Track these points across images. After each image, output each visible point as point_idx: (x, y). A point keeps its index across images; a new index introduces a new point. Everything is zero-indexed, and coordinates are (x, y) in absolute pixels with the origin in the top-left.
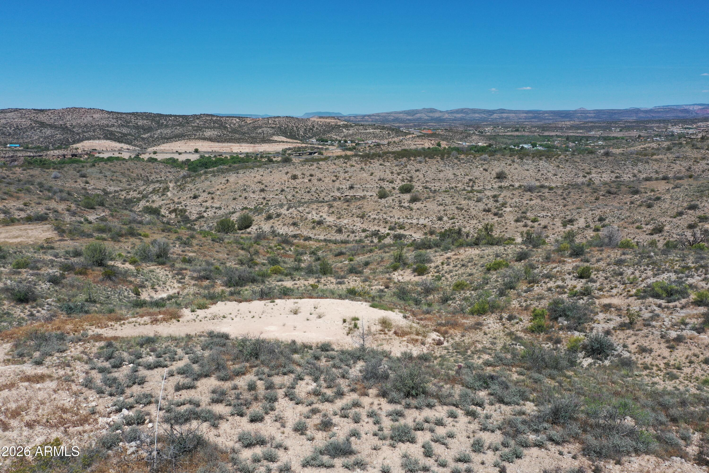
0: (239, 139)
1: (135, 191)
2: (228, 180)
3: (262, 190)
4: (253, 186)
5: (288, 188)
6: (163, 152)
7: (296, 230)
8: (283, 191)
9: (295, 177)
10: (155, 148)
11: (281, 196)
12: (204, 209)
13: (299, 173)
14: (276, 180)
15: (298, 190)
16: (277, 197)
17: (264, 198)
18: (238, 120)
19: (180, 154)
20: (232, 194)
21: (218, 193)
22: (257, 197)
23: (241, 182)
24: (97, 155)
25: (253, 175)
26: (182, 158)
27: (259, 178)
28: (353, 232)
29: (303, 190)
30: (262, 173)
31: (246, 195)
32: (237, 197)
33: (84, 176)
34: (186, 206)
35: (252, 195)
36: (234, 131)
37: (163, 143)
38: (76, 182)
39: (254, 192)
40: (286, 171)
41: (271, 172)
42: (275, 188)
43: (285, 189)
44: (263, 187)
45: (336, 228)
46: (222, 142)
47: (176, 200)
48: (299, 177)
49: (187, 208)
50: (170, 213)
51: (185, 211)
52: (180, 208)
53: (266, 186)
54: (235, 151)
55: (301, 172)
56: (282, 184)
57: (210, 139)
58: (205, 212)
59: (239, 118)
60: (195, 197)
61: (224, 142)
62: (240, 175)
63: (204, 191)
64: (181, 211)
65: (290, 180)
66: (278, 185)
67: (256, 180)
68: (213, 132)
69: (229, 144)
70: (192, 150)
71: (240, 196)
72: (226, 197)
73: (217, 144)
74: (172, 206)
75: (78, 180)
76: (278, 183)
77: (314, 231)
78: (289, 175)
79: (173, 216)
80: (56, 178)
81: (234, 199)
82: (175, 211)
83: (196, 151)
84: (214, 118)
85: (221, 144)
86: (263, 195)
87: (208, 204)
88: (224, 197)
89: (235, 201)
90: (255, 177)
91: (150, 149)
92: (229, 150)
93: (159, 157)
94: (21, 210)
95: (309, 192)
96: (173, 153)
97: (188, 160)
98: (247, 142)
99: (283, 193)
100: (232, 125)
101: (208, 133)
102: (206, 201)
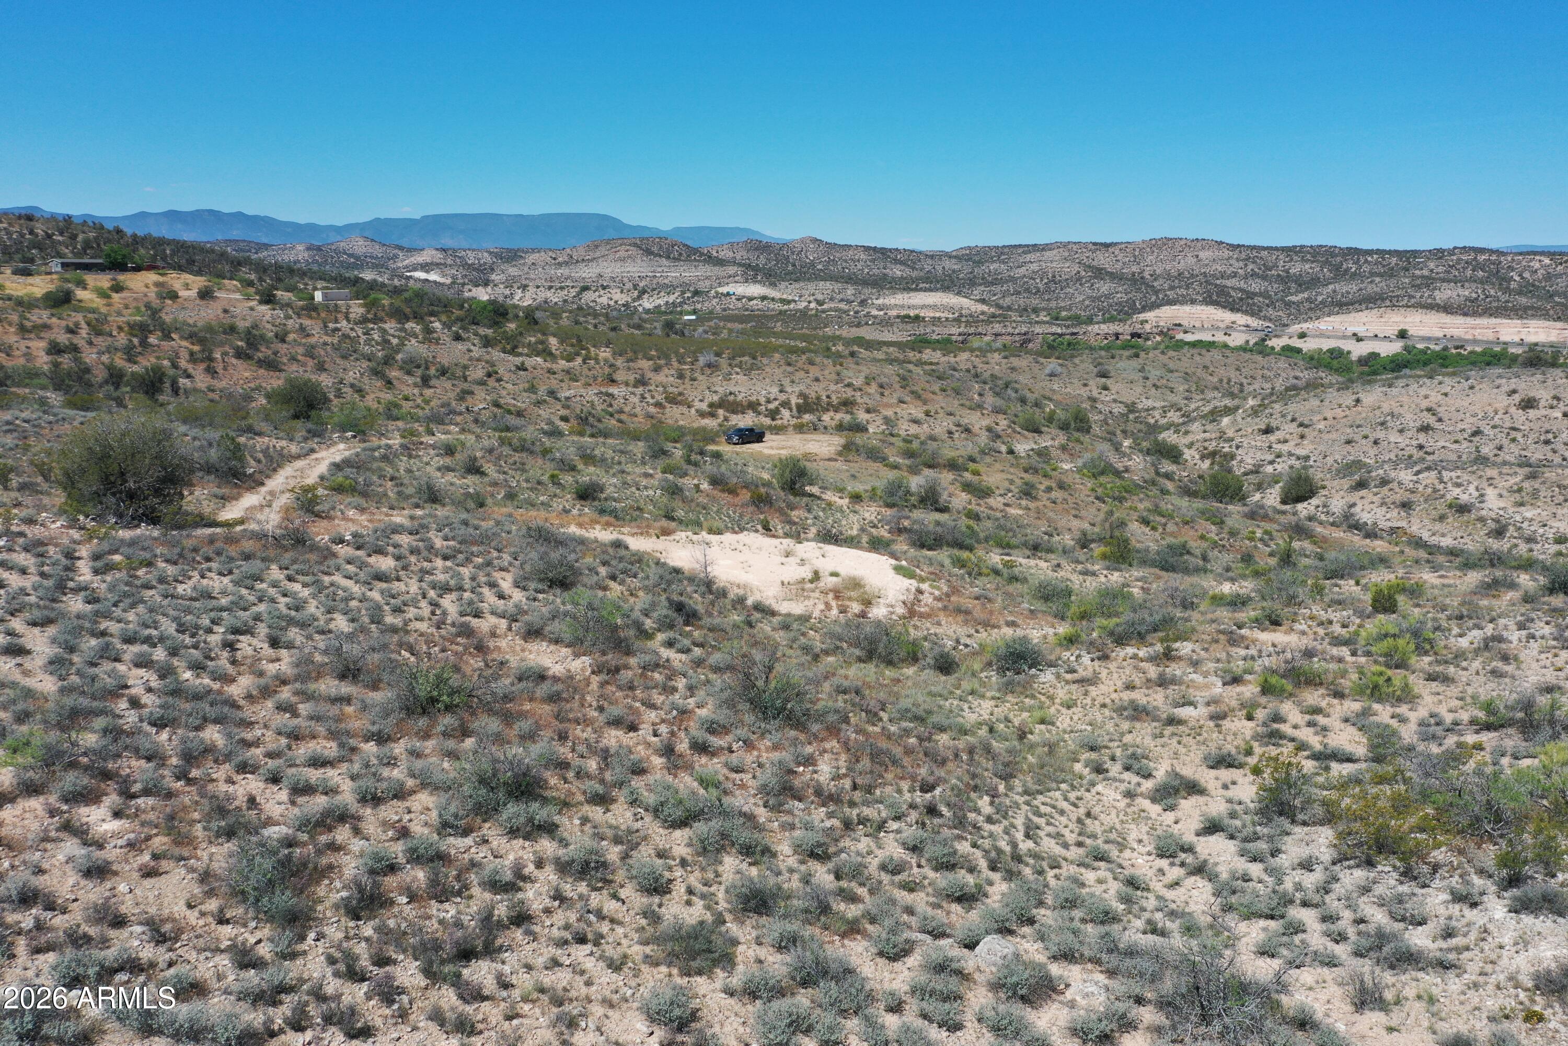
0: (1526, 309)
1: (1180, 409)
2: (1358, 401)
3: (1425, 429)
4: (1409, 416)
5: (1494, 427)
6: (1322, 335)
7: (1401, 519)
8: (1477, 433)
9: (1528, 404)
10: (1305, 326)
11: (1465, 444)
12: (1270, 457)
13: (1544, 395)
14: (1476, 408)
15: (1519, 436)
16: (1456, 446)
17: (1421, 447)
18: (1547, 261)
19: (1360, 340)
20: (1349, 430)
21: (1321, 426)
22: (1402, 440)
23: (1386, 408)
24: (1180, 336)
25: (1423, 391)
26: (1358, 350)
27: (1435, 397)
28: (1530, 540)
29: (1533, 437)
30: (1448, 389)
31: (1380, 434)
32: (1357, 438)
33: (1104, 375)
34: (1238, 447)
35: (1394, 437)
36: (1528, 288)
37: (1329, 315)
38: (1085, 385)
39: (1401, 431)
40: (1513, 387)
41: (1472, 388)
42: (1460, 426)
43: (1487, 430)
44: (1430, 420)
45: (1491, 525)
46: (1475, 314)
47: (1230, 433)
48: (1542, 403)
49: (1240, 451)
50: (1203, 458)
51: (1233, 457)
52: (1227, 450)
53: (1440, 420)
54: (1504, 338)
55: (1553, 393)
56: (1485, 418)
57: (1447, 308)
58: (1271, 462)
59: (1551, 254)
60: (1268, 431)
61: (1480, 315)
62: (1394, 391)
63: (1293, 420)
64: (1225, 455)
65: (1513, 410)
66: (1472, 420)
67: (1425, 404)
68: (1461, 291)
69: (1493, 321)
70: (1392, 331)
71: (1366, 437)
72: (1334, 435)
73: (1460, 320)
74: (1212, 446)
75: (1091, 383)
76: (1474, 415)
77: (1438, 526)
78: (1517, 398)
79: (1207, 463)
80: (1052, 375)
81: (1349, 442)
82: (1213, 454)
83: (1402, 335)
84: (1482, 258)
85: (1470, 321)
86: (1422, 438)
87: (1285, 448)
88: (1326, 437)
89: (1349, 447)
90: (1426, 397)
91: (1296, 328)
92: (1489, 335)
93: (1307, 345)
94: (916, 421)
95: (1547, 442)
96: (1344, 337)
97: (1374, 356)
98: (1546, 316)
99: (1477, 439)
100: (1527, 275)
101: (1444, 294)
102: (1286, 441)
